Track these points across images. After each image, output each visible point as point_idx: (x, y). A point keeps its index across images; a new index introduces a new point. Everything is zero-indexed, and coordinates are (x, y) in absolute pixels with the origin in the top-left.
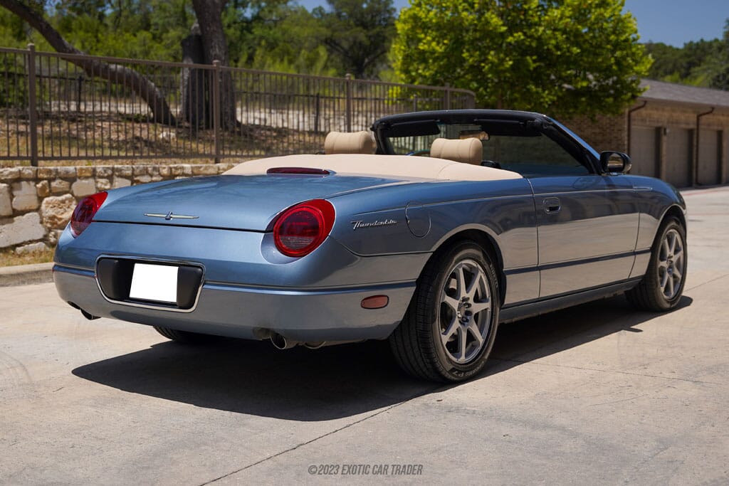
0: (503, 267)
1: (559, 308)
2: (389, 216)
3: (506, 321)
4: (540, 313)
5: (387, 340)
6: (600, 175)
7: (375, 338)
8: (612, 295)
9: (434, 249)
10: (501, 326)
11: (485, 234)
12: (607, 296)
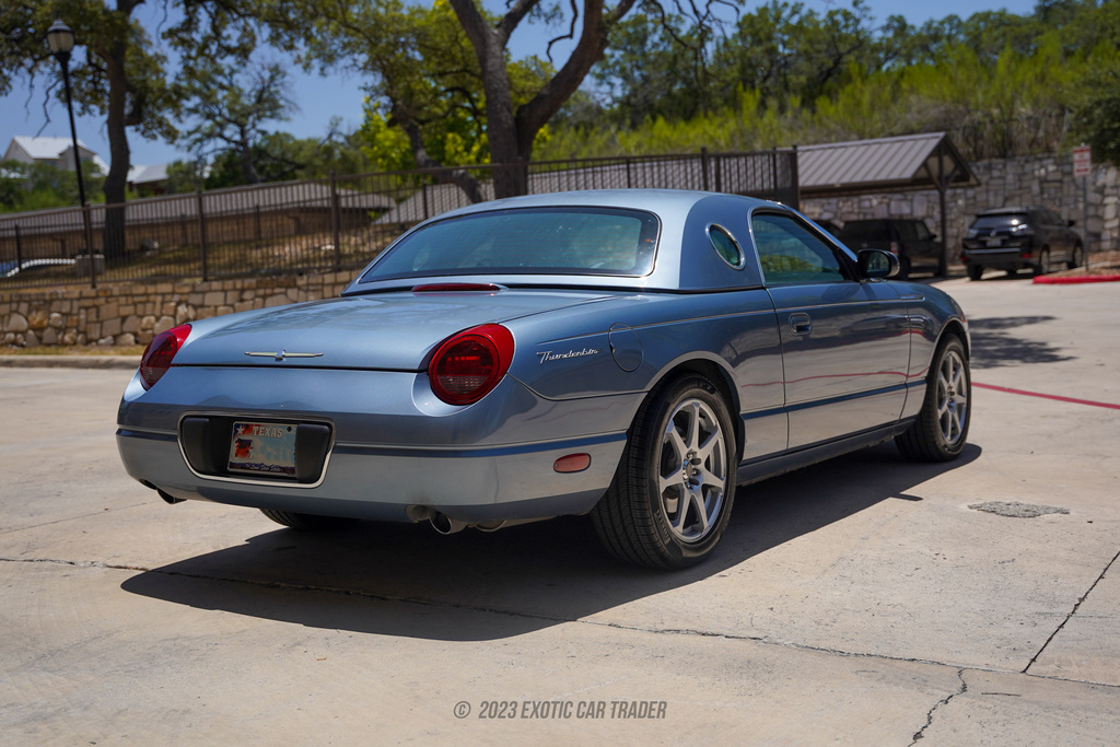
0: (739, 410)
1: (811, 463)
2: (588, 344)
3: (744, 484)
4: (788, 470)
5: (588, 517)
6: (858, 281)
7: (572, 513)
8: (878, 443)
9: (649, 388)
10: (739, 488)
11: (715, 365)
12: (871, 444)
